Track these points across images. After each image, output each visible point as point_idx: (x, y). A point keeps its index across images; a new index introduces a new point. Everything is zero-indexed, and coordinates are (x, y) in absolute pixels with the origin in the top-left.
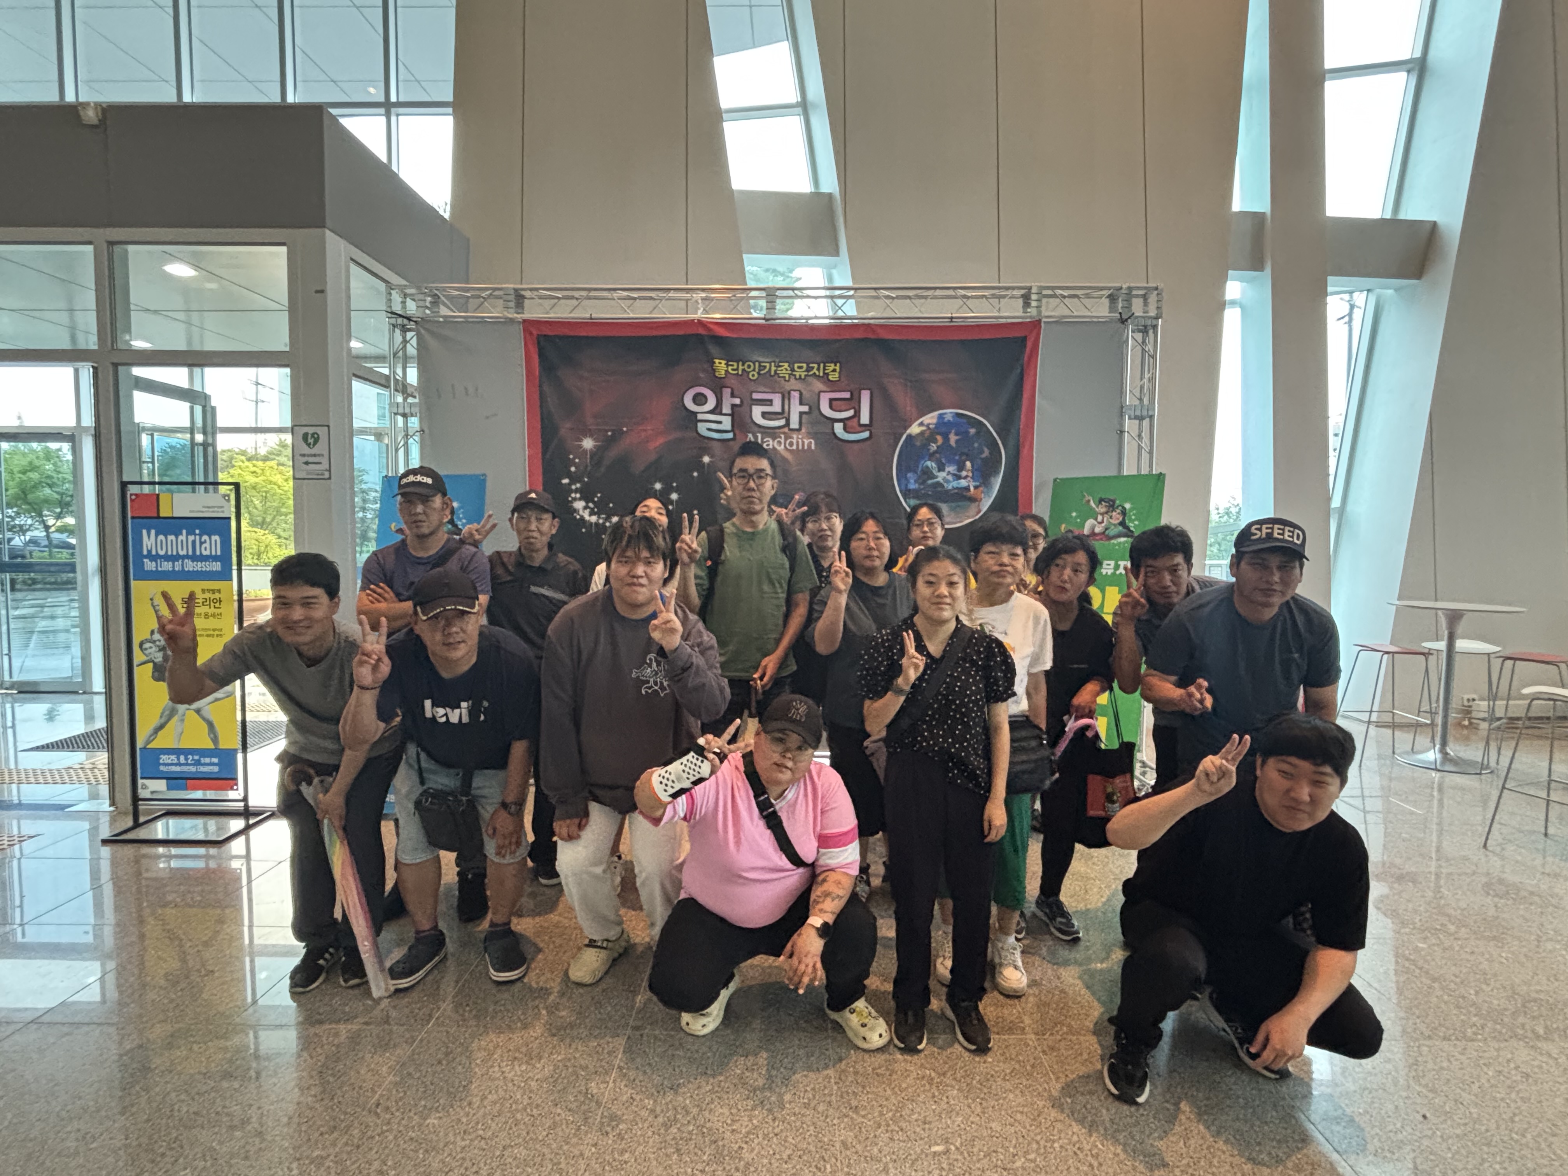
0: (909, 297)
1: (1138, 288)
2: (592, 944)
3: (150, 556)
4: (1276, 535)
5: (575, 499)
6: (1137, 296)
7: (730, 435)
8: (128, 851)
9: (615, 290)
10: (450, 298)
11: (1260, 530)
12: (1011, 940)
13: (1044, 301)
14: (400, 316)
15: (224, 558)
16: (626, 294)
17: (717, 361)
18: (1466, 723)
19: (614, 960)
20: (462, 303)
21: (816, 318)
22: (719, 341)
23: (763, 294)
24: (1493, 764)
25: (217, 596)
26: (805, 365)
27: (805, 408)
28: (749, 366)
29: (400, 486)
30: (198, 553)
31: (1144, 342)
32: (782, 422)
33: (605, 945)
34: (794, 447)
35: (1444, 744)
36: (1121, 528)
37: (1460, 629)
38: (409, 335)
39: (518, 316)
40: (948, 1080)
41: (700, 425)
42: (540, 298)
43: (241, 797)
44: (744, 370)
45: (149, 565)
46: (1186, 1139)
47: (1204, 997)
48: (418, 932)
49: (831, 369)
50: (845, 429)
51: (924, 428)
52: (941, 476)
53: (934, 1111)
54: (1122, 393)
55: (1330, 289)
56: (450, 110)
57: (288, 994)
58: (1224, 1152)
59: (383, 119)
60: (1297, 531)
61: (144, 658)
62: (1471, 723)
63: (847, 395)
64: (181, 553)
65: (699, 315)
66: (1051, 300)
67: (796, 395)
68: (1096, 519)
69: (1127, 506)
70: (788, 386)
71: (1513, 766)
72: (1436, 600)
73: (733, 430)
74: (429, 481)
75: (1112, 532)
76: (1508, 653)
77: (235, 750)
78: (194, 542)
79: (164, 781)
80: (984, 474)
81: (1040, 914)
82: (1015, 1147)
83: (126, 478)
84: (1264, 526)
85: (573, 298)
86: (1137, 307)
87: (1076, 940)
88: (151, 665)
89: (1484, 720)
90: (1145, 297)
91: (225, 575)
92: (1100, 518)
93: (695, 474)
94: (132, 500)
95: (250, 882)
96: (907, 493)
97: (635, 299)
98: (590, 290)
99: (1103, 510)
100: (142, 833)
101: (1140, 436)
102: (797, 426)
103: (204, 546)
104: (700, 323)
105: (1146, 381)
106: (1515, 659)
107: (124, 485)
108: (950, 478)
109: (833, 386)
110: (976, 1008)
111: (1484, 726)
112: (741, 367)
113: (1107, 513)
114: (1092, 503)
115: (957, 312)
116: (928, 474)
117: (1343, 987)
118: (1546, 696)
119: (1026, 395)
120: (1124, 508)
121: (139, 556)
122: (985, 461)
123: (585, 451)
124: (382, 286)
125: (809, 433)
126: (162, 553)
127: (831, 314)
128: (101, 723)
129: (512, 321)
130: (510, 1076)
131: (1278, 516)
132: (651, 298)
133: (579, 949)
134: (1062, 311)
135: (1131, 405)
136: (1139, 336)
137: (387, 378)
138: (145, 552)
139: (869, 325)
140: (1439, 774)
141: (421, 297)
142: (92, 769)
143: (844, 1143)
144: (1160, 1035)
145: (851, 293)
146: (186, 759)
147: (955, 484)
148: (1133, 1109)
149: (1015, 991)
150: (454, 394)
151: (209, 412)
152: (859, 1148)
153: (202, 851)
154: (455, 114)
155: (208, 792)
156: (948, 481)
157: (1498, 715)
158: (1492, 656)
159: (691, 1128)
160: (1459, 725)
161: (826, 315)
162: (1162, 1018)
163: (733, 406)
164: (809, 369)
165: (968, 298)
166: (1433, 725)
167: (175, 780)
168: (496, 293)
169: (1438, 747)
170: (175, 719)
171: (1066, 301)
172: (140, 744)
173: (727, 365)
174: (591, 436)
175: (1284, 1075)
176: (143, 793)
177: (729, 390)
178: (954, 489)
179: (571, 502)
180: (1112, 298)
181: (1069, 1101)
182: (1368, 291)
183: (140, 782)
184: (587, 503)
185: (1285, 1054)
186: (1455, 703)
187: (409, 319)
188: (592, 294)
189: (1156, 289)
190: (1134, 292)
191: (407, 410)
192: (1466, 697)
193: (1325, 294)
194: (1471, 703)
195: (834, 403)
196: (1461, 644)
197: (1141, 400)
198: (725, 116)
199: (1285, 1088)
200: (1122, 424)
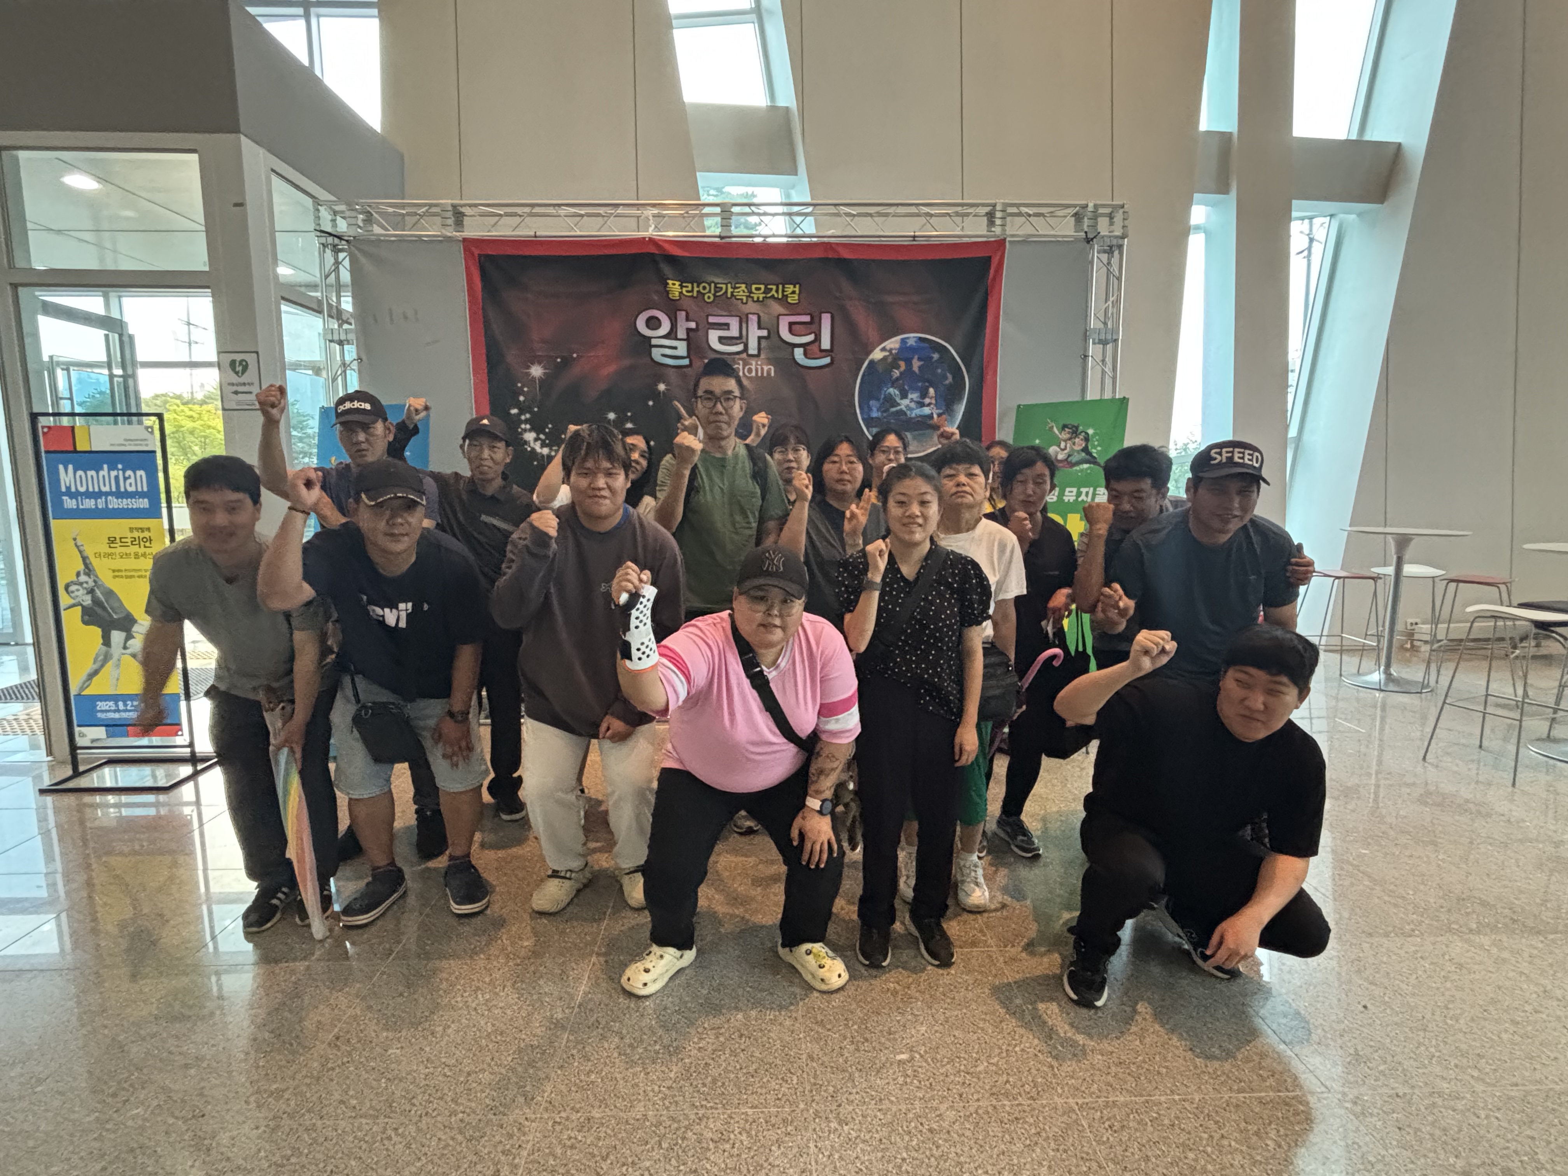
0: (871, 215)
1: (1104, 206)
2: (555, 874)
3: (69, 493)
4: (1236, 459)
5: (525, 430)
6: (1103, 215)
7: (686, 362)
8: (70, 800)
9: (559, 205)
10: (383, 214)
11: (1220, 454)
12: (974, 858)
13: (1009, 219)
14: (330, 234)
15: (152, 494)
16: (572, 210)
17: (670, 282)
18: (1408, 646)
19: (579, 891)
20: (398, 221)
21: (774, 236)
22: (671, 260)
23: (718, 210)
24: (1432, 683)
25: (146, 534)
26: (762, 287)
27: (764, 333)
28: (704, 288)
29: (338, 415)
30: (122, 489)
31: (1109, 263)
32: (740, 348)
33: (568, 875)
34: (753, 374)
35: (1388, 666)
36: (1083, 454)
37: (1408, 555)
38: (342, 255)
39: (458, 234)
40: (912, 992)
41: (654, 350)
42: (483, 215)
43: (187, 743)
44: (698, 292)
45: (69, 503)
46: (1142, 1039)
47: (1160, 905)
48: (374, 869)
49: (790, 290)
50: (806, 354)
51: (887, 354)
52: (904, 403)
53: (898, 1021)
54: (1086, 317)
55: (1294, 214)
56: (375, 11)
57: (242, 935)
58: (1177, 1048)
59: (302, 22)
60: (1256, 454)
61: (72, 602)
62: (1413, 646)
63: (807, 319)
64: (104, 489)
65: (651, 232)
66: (1017, 218)
67: (754, 319)
68: (1059, 446)
69: (1091, 432)
70: (746, 309)
71: (1454, 685)
72: (1385, 526)
73: (688, 356)
74: (368, 406)
75: (1074, 459)
76: (1452, 575)
77: (178, 695)
78: (117, 478)
79: (103, 728)
80: (948, 402)
81: (1002, 835)
82: (977, 1053)
83: (36, 410)
84: (1224, 450)
85: (515, 215)
86: (1103, 225)
87: (1037, 857)
88: (80, 608)
89: (1426, 642)
90: (1111, 216)
91: (153, 512)
92: (1063, 445)
93: (651, 403)
94: (44, 433)
95: (201, 825)
96: (869, 422)
97: (582, 216)
98: (533, 206)
99: (1068, 436)
100: (83, 782)
101: (1103, 361)
102: (755, 352)
103: (128, 482)
104: (652, 241)
105: (1110, 303)
106: (1458, 581)
107: (34, 417)
108: (913, 405)
109: (793, 309)
110: (939, 925)
111: (1426, 648)
112: (696, 289)
113: (1070, 439)
114: (1055, 430)
115: (920, 230)
116: (891, 401)
117: (1294, 892)
118: (1489, 614)
119: (990, 318)
120: (1087, 434)
121: (58, 495)
122: (950, 388)
123: (534, 378)
124: (309, 202)
125: (768, 359)
126: (82, 489)
127: (789, 232)
128: (33, 676)
129: (449, 239)
130: (474, 1005)
131: (1238, 439)
132: (599, 215)
133: (542, 881)
134: (1027, 230)
135: (1095, 329)
136: (1104, 257)
137: (320, 302)
138: (63, 489)
139: (829, 244)
140: (1382, 694)
141: (353, 214)
142: (26, 721)
143: (811, 1057)
144: (1118, 941)
145: (810, 209)
146: (125, 705)
147: (918, 412)
148: (1093, 1011)
149: (978, 907)
150: (392, 320)
151: (126, 342)
152: (825, 1059)
153: (150, 798)
154: (381, 16)
155: (154, 738)
156: (911, 409)
157: (1439, 638)
158: (1437, 580)
159: (657, 1047)
160: (1402, 648)
161: (784, 233)
162: (1121, 925)
163: (689, 330)
164: (767, 291)
165: (931, 215)
166: (1378, 649)
167: (114, 727)
168: (433, 210)
169: (1382, 668)
170: (110, 664)
171: (1031, 219)
172: (73, 690)
173: (681, 286)
174: (539, 363)
175: (1234, 974)
176: (80, 742)
177: (684, 313)
178: (917, 417)
179: (521, 434)
180: (1078, 217)
181: (1030, 1007)
182: (1332, 216)
183: (77, 730)
184: (538, 434)
185: (1238, 954)
186: (1399, 627)
187: (340, 238)
188: (537, 210)
189: (1123, 207)
190: (1101, 211)
191: (343, 337)
192: (1410, 621)
193: (1290, 219)
194: (1414, 627)
195: (794, 327)
196: (1409, 569)
197: (1105, 324)
198: (674, 22)
199: (1235, 986)
200: (1086, 349)
